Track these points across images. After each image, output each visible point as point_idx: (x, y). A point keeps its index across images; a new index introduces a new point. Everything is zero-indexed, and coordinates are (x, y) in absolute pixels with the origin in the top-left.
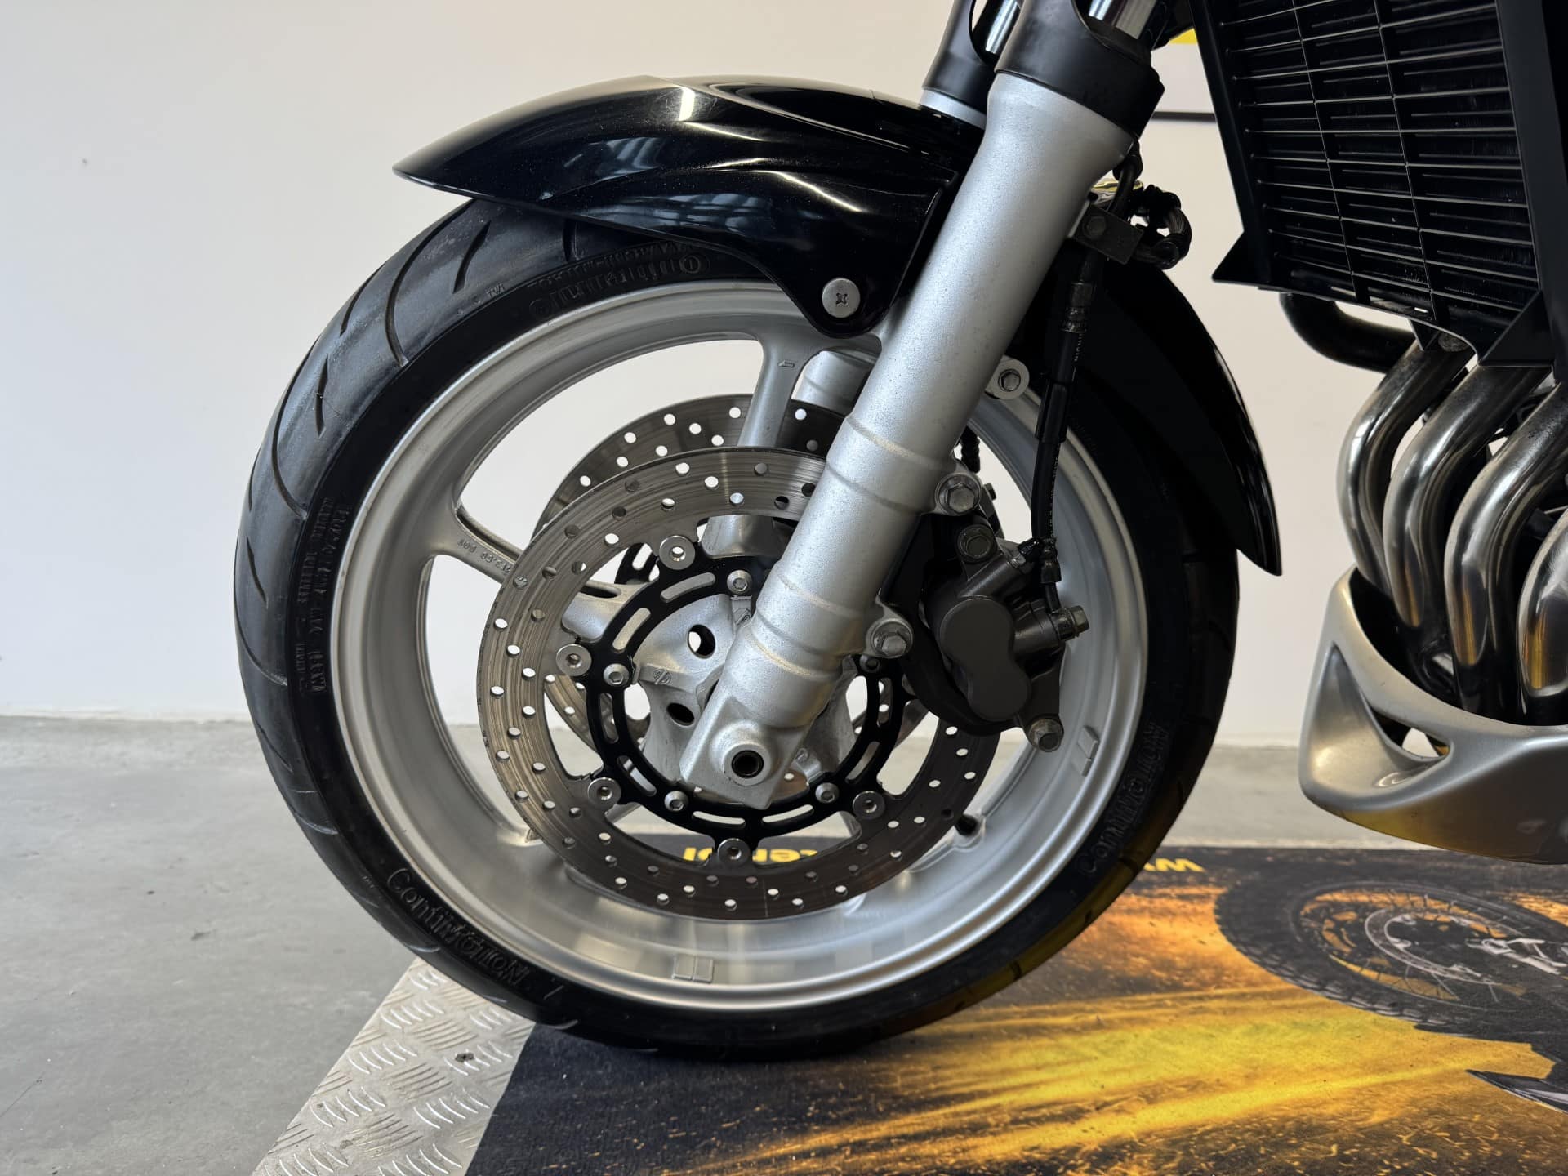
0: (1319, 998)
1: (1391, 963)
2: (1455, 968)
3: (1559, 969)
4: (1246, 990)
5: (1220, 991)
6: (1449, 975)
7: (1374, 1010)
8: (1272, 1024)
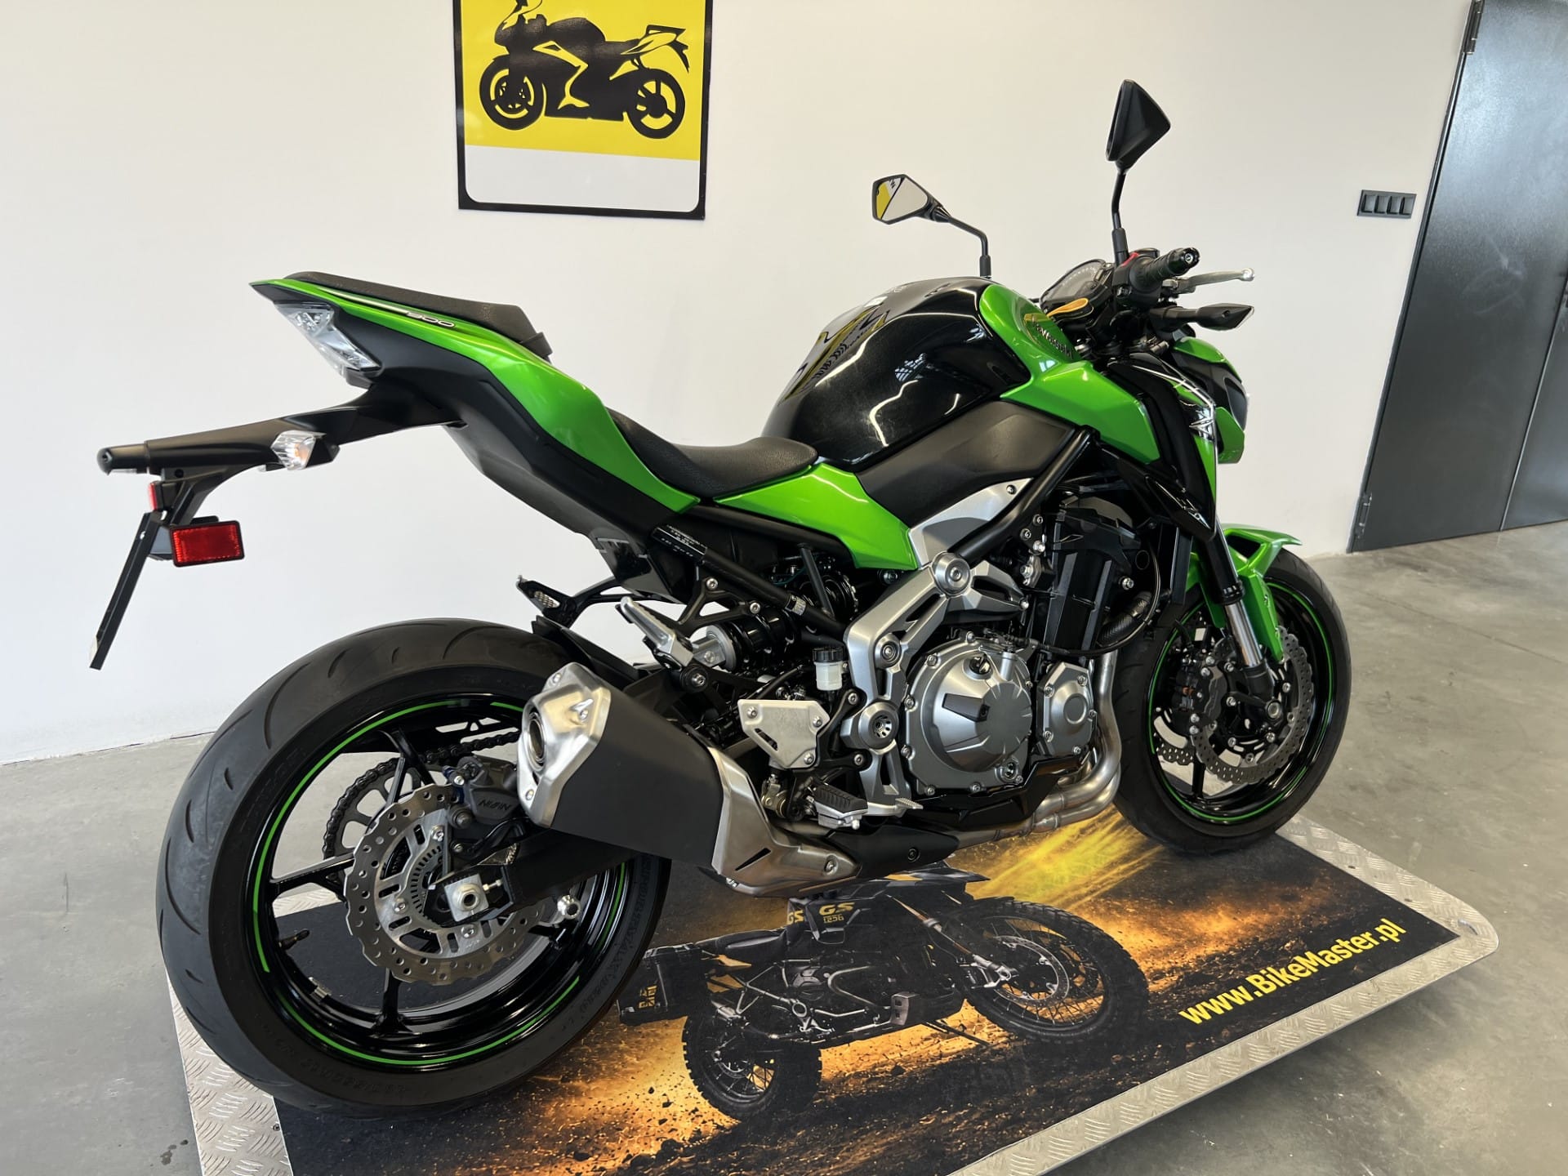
0: (1055, 905)
1: (1040, 941)
2: (1015, 945)
3: (974, 962)
4: (1080, 902)
5: (1089, 898)
6: (1014, 938)
7: (1032, 904)
8: (1060, 886)
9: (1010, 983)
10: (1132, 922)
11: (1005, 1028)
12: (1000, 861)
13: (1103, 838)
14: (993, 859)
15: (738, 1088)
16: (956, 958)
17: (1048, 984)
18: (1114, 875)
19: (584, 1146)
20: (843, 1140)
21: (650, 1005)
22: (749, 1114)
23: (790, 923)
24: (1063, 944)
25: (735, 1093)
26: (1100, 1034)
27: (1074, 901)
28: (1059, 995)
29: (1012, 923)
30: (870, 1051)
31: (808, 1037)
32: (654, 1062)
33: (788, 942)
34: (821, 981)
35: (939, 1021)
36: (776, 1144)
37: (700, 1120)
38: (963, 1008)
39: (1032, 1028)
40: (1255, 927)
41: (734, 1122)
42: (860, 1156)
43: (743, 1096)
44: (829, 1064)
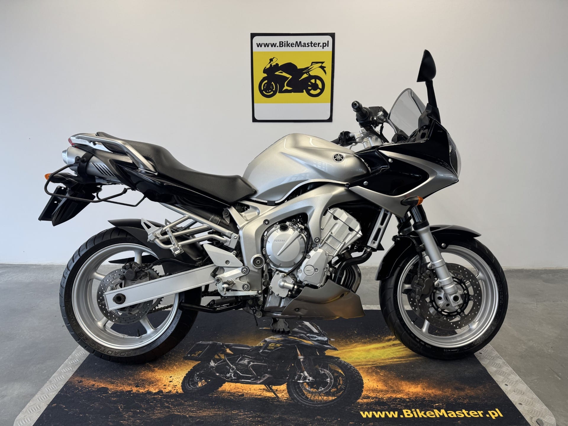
0: (353, 365)
1: (334, 374)
2: (323, 372)
3: (303, 372)
4: (364, 366)
5: (369, 366)
6: (325, 370)
7: (345, 362)
8: (363, 359)
9: (308, 383)
10: (377, 378)
11: (290, 395)
12: (349, 346)
13: (400, 349)
14: (348, 345)
15: (192, 385)
16: (298, 370)
17: (321, 387)
18: (389, 361)
19: (141, 384)
20: (205, 408)
21: (195, 356)
22: (188, 391)
23: (257, 345)
24: (341, 377)
25: (191, 385)
26: (322, 408)
27: (363, 365)
28: (321, 392)
29: (330, 366)
30: (240, 387)
31: (227, 378)
32: (180, 370)
33: (251, 350)
34: (248, 364)
35: (271, 386)
36: (185, 401)
37: (175, 388)
38: (283, 385)
39: (299, 398)
40: (429, 395)
41: (182, 392)
42: (205, 414)
43: (192, 387)
44: (224, 387)
